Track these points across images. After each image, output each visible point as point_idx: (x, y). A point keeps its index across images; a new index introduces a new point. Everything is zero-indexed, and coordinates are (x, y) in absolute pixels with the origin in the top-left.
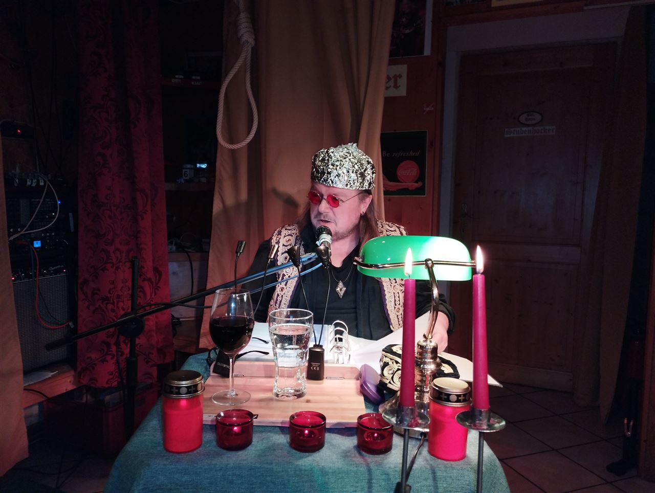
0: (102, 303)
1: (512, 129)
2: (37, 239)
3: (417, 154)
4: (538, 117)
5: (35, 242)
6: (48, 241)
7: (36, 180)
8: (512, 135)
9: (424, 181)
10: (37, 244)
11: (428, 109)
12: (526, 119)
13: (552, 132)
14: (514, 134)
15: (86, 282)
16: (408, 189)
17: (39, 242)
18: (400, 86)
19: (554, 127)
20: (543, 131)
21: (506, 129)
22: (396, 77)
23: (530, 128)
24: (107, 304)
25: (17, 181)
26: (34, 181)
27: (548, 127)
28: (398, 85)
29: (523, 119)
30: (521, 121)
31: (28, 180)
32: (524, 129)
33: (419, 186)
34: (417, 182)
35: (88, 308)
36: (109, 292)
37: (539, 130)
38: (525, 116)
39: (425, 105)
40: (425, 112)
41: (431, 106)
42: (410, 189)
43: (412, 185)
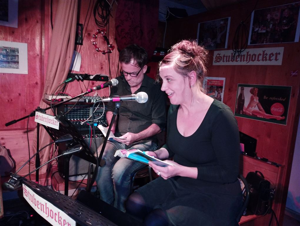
3: (284, 100)
9: (286, 117)
11: (294, 74)
16: (276, 119)
18: (278, 59)
22: (277, 54)
25: (87, 100)
26: (95, 100)
28: (277, 59)
31: (92, 100)
33: (283, 119)
34: (282, 116)
39: (292, 72)
40: (292, 76)
41: (296, 72)
42: (277, 119)
43: (279, 118)
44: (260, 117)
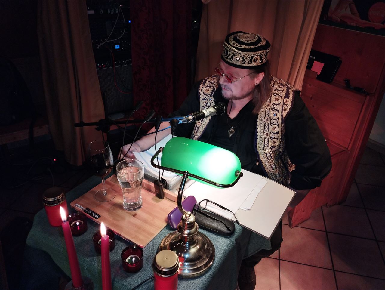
2: (117, 44)
5: (116, 46)
6: (123, 45)
7: (113, 10)
10: (117, 47)
15: (136, 73)
17: (119, 46)
25: (102, 11)
26: (112, 10)
31: (109, 10)
34: (383, 23)
44: (352, 24)
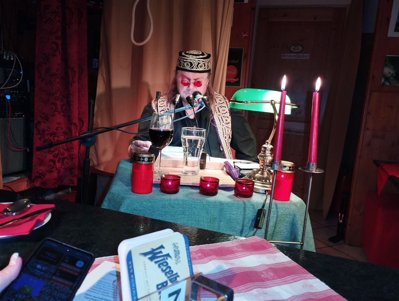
0: (51, 136)
1: (286, 54)
2: (8, 94)
3: (237, 62)
4: (300, 48)
8: (285, 58)
9: (239, 78)
10: (8, 97)
11: (245, 35)
12: (294, 49)
13: (308, 57)
14: (287, 57)
15: (39, 123)
19: (309, 55)
20: (302, 57)
21: (282, 54)
23: (296, 54)
24: (54, 137)
26: (8, 57)
27: (305, 55)
29: (292, 48)
30: (291, 50)
31: (4, 55)
32: (292, 54)
33: (237, 81)
34: (235, 78)
35: (40, 139)
36: (56, 129)
37: (300, 56)
38: (293, 47)
39: (243, 33)
40: (243, 37)
41: (247, 33)
42: (231, 82)
43: (233, 80)
